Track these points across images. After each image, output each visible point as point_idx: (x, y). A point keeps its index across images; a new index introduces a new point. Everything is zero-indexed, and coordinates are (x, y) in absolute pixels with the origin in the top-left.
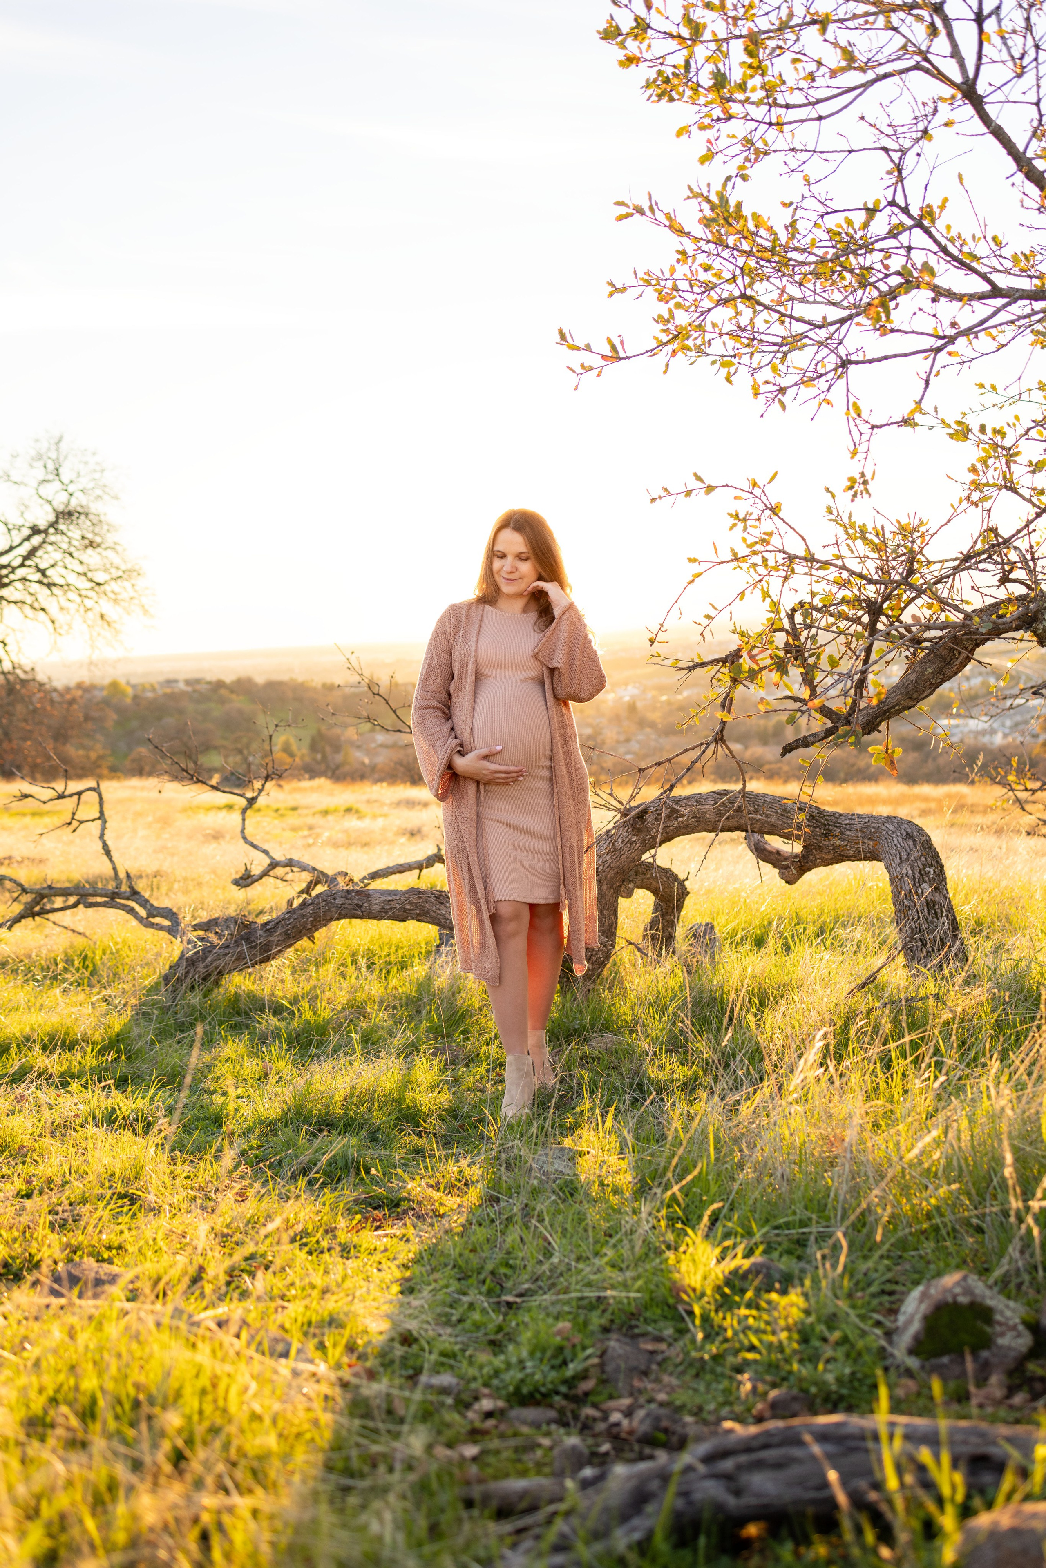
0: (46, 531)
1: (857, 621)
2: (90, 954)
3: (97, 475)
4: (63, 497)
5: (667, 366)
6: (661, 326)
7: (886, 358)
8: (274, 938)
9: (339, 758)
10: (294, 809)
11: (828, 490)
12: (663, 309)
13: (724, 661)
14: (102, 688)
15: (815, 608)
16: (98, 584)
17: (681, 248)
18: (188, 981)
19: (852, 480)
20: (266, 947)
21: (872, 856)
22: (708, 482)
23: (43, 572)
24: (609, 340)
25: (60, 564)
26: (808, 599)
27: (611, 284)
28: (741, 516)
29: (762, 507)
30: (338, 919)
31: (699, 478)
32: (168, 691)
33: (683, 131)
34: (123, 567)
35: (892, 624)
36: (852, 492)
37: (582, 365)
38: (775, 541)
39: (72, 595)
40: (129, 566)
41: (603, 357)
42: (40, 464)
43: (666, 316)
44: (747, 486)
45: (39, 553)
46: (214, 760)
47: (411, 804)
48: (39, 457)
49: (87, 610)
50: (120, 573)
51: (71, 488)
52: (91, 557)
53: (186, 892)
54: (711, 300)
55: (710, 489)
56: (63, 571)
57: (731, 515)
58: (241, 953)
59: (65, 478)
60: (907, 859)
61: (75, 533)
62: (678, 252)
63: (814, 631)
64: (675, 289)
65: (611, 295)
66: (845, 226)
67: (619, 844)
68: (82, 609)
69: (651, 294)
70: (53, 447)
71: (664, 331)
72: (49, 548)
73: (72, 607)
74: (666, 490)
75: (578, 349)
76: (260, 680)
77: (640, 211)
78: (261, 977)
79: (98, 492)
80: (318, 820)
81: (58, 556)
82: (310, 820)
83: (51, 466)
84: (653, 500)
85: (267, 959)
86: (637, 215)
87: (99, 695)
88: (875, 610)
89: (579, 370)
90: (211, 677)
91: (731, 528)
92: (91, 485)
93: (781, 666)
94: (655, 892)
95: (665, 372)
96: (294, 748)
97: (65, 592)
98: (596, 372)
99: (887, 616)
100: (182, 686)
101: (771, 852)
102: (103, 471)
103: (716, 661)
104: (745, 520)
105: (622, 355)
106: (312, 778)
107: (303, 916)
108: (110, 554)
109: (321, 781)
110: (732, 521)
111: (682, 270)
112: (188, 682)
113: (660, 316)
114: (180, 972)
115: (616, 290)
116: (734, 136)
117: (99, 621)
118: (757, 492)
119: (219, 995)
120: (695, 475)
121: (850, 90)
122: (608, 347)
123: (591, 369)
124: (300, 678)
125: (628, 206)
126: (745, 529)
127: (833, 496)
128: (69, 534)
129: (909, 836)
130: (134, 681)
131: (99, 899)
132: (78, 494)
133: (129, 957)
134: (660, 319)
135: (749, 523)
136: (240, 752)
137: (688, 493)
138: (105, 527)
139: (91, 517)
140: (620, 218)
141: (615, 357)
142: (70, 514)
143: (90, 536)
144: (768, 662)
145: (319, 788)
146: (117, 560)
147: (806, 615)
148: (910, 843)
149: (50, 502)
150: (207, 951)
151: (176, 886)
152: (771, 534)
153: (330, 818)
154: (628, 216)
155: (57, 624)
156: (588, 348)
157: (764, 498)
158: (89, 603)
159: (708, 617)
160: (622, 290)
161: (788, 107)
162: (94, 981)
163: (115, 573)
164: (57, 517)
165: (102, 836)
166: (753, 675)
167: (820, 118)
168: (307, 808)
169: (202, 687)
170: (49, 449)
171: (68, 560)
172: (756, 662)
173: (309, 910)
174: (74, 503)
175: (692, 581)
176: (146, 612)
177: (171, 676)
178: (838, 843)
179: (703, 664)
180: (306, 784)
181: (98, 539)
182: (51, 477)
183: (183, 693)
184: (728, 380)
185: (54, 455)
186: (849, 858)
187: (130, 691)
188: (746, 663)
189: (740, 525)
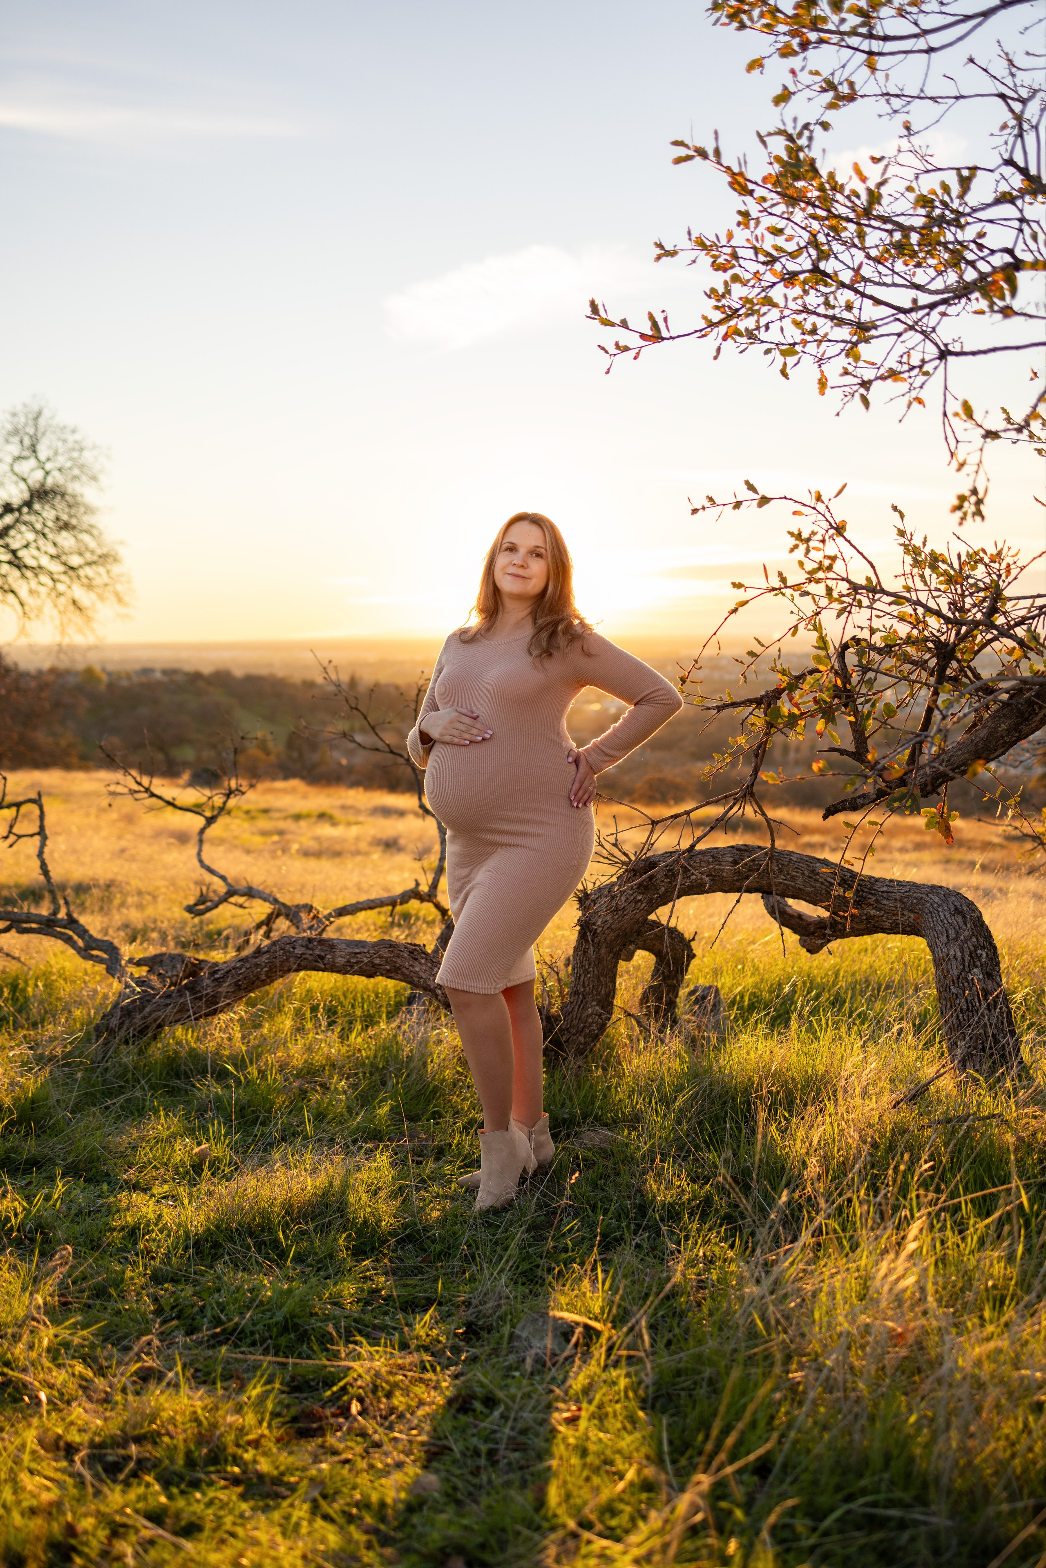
0: (19, 510)
1: (922, 664)
2: (21, 984)
3: (75, 454)
4: (39, 475)
5: (719, 350)
6: (713, 302)
7: (994, 350)
8: (223, 989)
9: (315, 757)
10: (266, 811)
11: (895, 508)
12: (718, 280)
13: (758, 702)
14: (77, 674)
15: (873, 648)
16: (72, 568)
17: (743, 208)
18: (122, 1033)
19: (962, 499)
20: (213, 1000)
21: (912, 930)
22: (761, 492)
23: (14, 552)
24: (651, 317)
25: (33, 545)
26: (865, 634)
27: (660, 246)
28: (805, 535)
29: (826, 525)
30: (298, 970)
31: (751, 487)
32: (143, 679)
33: (756, 64)
34: (99, 552)
35: (961, 669)
36: (959, 514)
37: (617, 344)
38: (839, 566)
39: (44, 579)
40: (105, 551)
41: (643, 336)
42: (16, 439)
43: (721, 290)
44: (810, 500)
45: (12, 532)
46: (188, 753)
47: (386, 812)
48: (16, 432)
49: (60, 594)
50: (95, 558)
51: (48, 466)
52: (66, 540)
53: (140, 907)
54: (774, 273)
55: (764, 501)
56: (35, 552)
57: (791, 534)
58: (184, 1004)
59: (42, 456)
60: (956, 939)
61: (49, 514)
62: (740, 213)
63: (871, 675)
64: (735, 256)
65: (659, 258)
66: (940, 192)
67: (622, 903)
68: (54, 594)
69: (705, 260)
70: (31, 422)
71: (717, 308)
72: (23, 528)
73: (43, 590)
74: (711, 499)
75: (613, 325)
76: (239, 673)
77: (702, 153)
78: (205, 1034)
79: (76, 472)
80: (289, 825)
81: (30, 536)
82: (282, 825)
83: (27, 442)
84: (695, 511)
85: (214, 1013)
86: (698, 159)
87: (72, 680)
88: (944, 652)
89: (612, 350)
90: (189, 668)
91: (792, 550)
92: (69, 464)
93: (828, 713)
94: (658, 954)
95: (715, 358)
96: (270, 745)
97: (36, 575)
98: (632, 353)
99: (958, 661)
100: (158, 675)
101: (791, 916)
102: (81, 450)
103: (749, 702)
104: (808, 540)
105: (665, 334)
106: (286, 778)
107: (257, 965)
108: (85, 537)
109: (295, 783)
110: (793, 541)
111: (741, 237)
112: (165, 672)
113: (713, 290)
114: (114, 1022)
115: (665, 253)
116: (817, 73)
117: (71, 607)
118: (821, 507)
119: (156, 1051)
120: (747, 483)
121: (968, 18)
122: (649, 324)
123: (626, 349)
124: (280, 673)
125: (687, 146)
126: (808, 551)
127: (902, 516)
128: (45, 514)
129: (958, 911)
130: (110, 667)
131: (34, 926)
132: (56, 474)
133: (65, 990)
134: (712, 293)
135: (812, 544)
136: (214, 746)
137: (738, 505)
138: (82, 509)
139: (67, 498)
140: (678, 161)
141: (656, 337)
142: (46, 493)
143: (65, 517)
144: (812, 706)
145: (293, 791)
146: (92, 544)
147: (860, 654)
148: (960, 919)
149: (24, 480)
150: (146, 999)
151: (130, 900)
152: (833, 559)
153: (303, 823)
154: (689, 158)
155: (27, 608)
156: (624, 324)
157: (828, 515)
158: (61, 587)
159: (751, 654)
160: (673, 254)
161: (886, 38)
162: (21, 1019)
163: (89, 557)
164: (32, 496)
165: (40, 854)
166: (792, 721)
167: (930, 50)
168: (279, 810)
169: (179, 678)
170: (26, 425)
171: (41, 542)
172: (797, 705)
173: (264, 959)
174: (50, 482)
175: (735, 611)
176: (120, 600)
177: (148, 665)
178: (873, 912)
179: (734, 705)
180: (279, 784)
181: (74, 522)
182: (26, 453)
183: (159, 684)
184: (784, 373)
185: (31, 431)
186: (884, 931)
187: (105, 678)
188: (785, 707)
189: (802, 547)
